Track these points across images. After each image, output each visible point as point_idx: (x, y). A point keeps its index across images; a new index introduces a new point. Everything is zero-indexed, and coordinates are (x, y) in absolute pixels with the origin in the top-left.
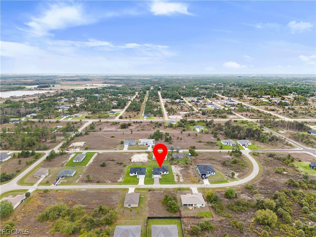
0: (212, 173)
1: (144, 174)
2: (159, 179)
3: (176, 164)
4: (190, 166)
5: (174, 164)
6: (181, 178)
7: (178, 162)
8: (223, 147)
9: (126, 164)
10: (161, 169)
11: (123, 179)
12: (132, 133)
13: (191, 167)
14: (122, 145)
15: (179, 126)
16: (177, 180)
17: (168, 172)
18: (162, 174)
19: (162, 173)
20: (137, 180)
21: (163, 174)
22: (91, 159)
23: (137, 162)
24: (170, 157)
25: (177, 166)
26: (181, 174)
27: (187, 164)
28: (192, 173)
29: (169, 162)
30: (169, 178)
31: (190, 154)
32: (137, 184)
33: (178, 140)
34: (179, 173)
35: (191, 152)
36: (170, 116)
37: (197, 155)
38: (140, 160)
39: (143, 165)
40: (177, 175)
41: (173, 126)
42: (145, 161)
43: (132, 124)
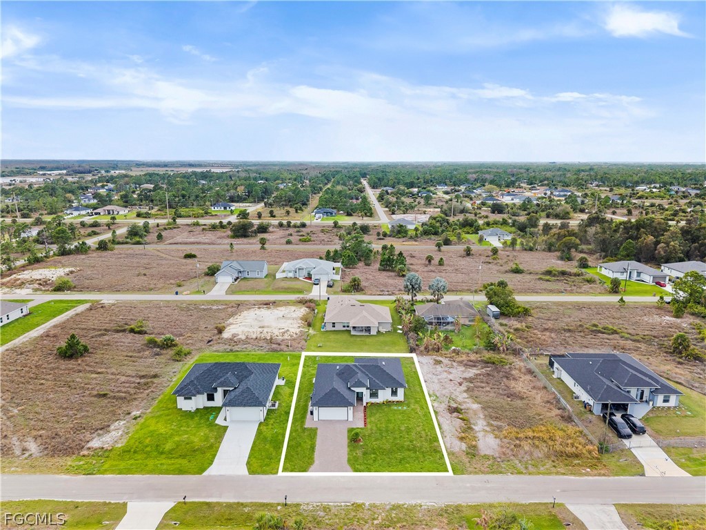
0: (660, 398)
1: (259, 403)
2: (350, 430)
3: (438, 350)
4: (511, 358)
5: (427, 351)
6: (480, 425)
7: (446, 338)
8: (622, 286)
9: (185, 349)
10: (360, 375)
11: (132, 429)
12: (263, 248)
13: (518, 363)
14: (212, 279)
15: (426, 233)
16: (462, 439)
17: (401, 391)
18: (367, 399)
19: (366, 393)
20: (207, 439)
21: (374, 400)
22: (43, 326)
23: (247, 341)
24: (407, 318)
25: (445, 361)
26: (476, 399)
27: (492, 347)
28: (539, 397)
29: (402, 342)
30: (408, 430)
31: (494, 309)
32: (201, 470)
33: (431, 268)
34: (461, 396)
35: (495, 299)
36: (393, 216)
37: (527, 312)
38: (266, 330)
39: (274, 350)
40: (456, 410)
41: (406, 232)
42: (286, 336)
43: (271, 229)
